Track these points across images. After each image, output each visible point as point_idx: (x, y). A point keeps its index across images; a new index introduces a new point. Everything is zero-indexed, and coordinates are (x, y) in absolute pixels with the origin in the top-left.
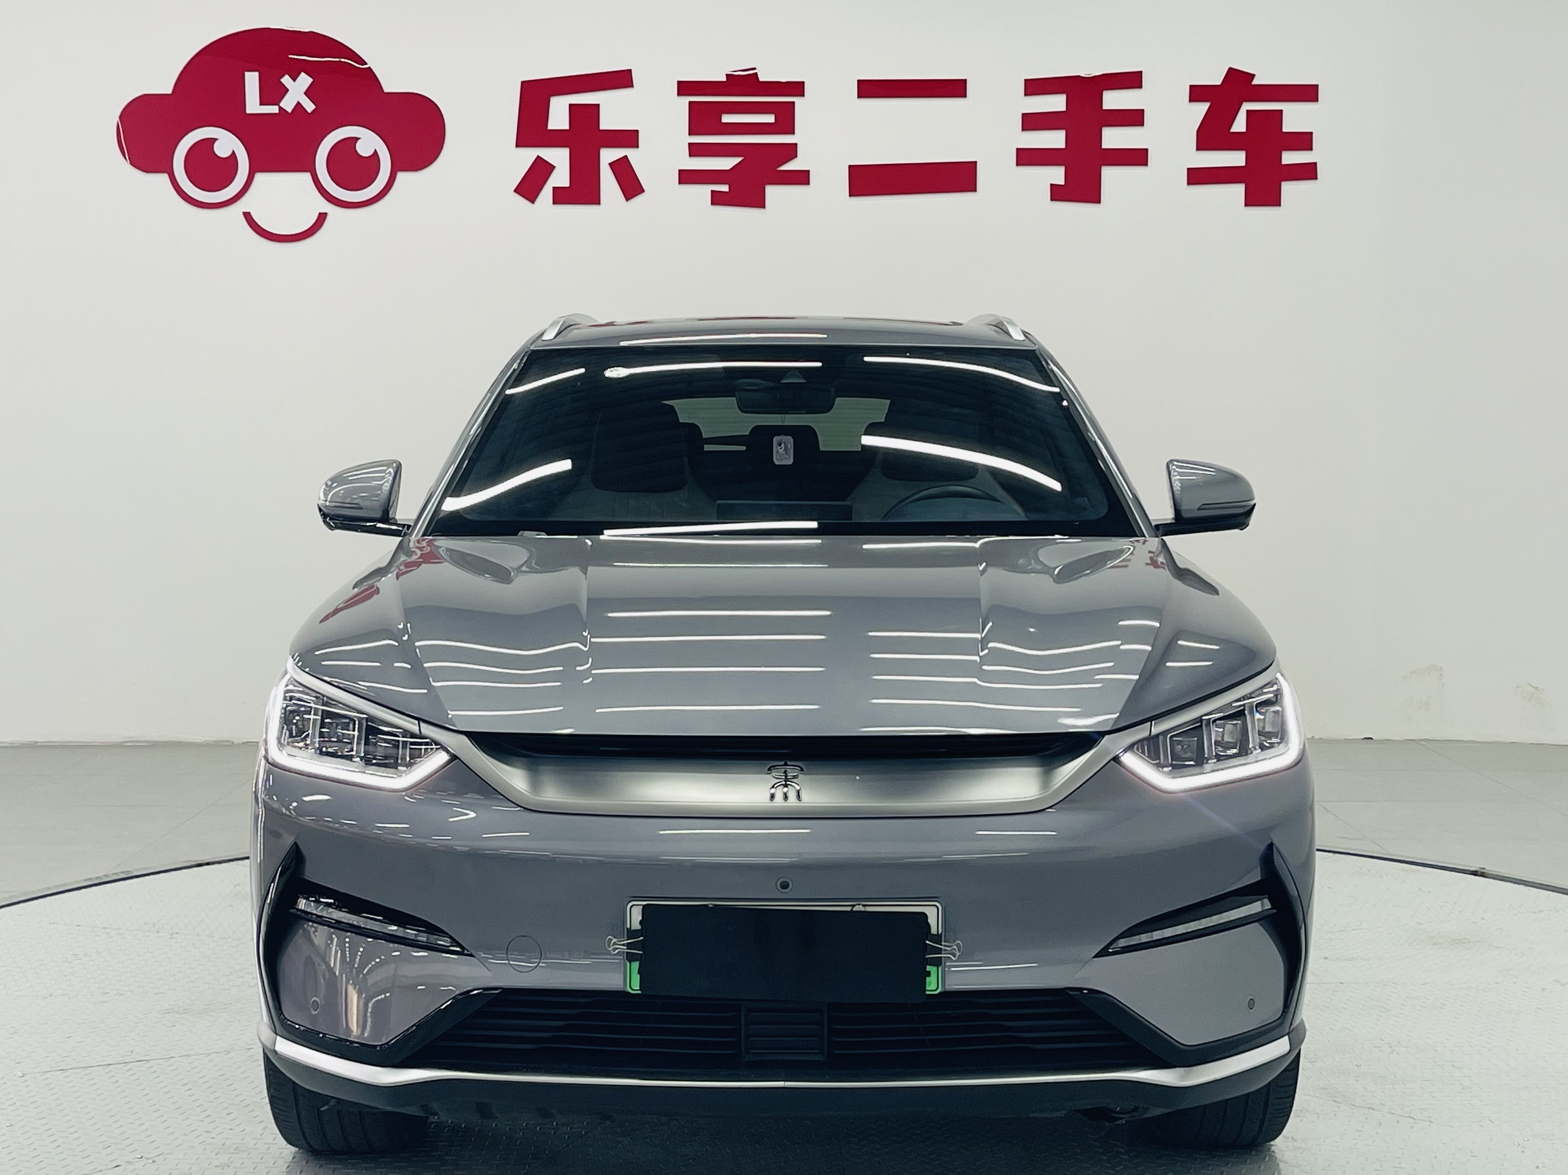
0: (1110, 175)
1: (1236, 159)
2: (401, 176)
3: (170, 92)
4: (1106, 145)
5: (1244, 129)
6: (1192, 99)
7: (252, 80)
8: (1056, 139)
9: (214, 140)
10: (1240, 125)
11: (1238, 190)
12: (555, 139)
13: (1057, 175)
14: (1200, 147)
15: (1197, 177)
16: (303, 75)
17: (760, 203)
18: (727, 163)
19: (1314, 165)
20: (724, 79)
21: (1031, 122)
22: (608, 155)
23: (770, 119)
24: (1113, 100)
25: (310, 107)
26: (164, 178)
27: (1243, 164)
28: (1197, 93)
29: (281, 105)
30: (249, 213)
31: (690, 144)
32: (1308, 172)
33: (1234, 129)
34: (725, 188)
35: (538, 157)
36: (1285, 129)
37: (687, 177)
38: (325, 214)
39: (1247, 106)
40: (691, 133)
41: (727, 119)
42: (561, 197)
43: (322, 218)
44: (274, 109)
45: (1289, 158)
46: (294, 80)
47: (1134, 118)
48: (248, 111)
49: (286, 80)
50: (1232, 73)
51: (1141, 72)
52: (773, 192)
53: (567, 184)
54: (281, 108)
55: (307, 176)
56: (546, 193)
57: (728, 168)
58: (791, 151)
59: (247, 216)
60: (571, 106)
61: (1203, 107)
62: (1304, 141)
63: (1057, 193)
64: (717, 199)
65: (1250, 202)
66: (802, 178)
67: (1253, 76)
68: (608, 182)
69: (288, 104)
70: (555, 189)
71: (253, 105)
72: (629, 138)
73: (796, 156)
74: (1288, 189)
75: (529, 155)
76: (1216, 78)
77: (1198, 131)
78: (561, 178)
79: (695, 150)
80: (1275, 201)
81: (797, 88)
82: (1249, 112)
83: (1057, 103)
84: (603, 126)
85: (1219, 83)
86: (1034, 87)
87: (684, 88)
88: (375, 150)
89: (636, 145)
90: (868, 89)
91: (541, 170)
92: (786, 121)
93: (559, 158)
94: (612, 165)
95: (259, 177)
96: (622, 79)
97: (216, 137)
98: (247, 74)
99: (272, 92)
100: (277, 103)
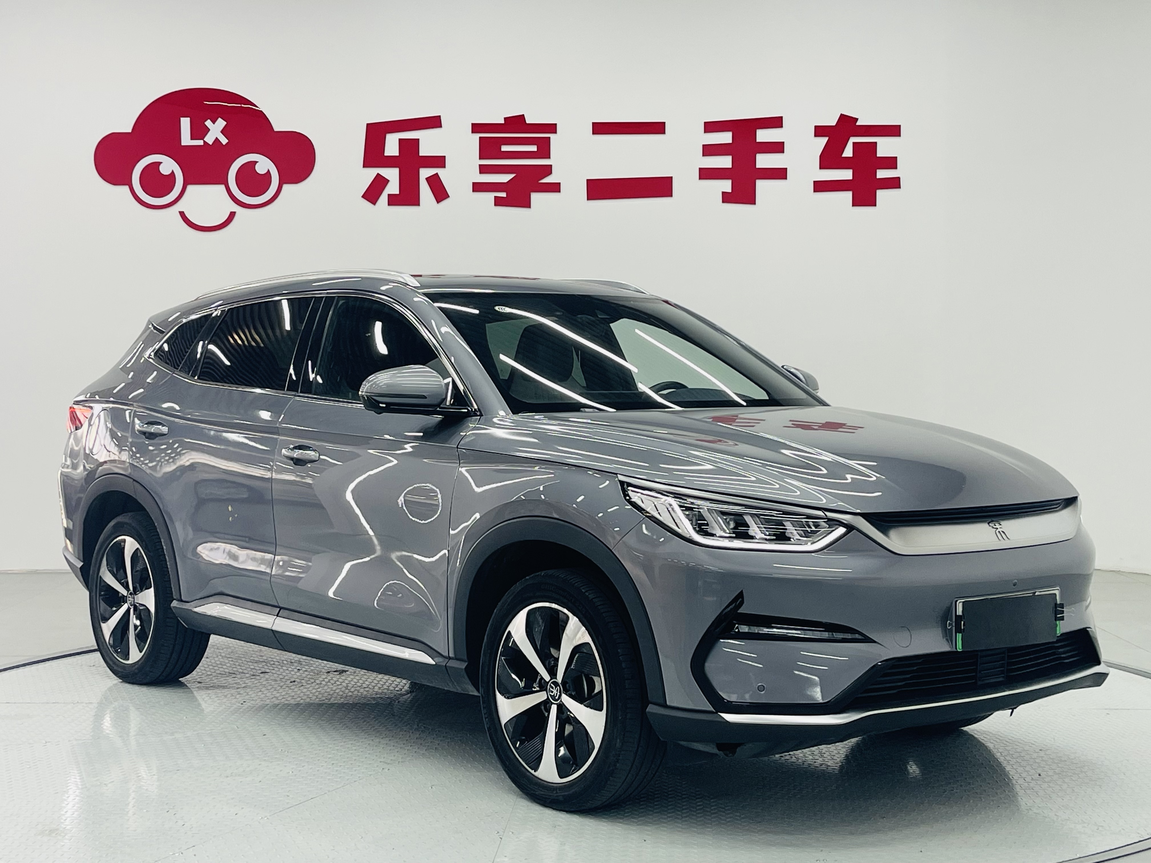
0: (761, 185)
1: (847, 175)
2: (286, 187)
3: (129, 130)
4: (759, 165)
5: (851, 155)
6: (816, 135)
7: (185, 123)
8: (725, 162)
9: (160, 163)
10: (848, 152)
11: (847, 196)
12: (389, 162)
13: (726, 185)
14: (822, 167)
15: (820, 187)
16: (220, 120)
17: (527, 204)
18: (505, 178)
19: (898, 179)
20: (503, 122)
21: (709, 150)
22: (425, 173)
23: (533, 148)
24: (763, 136)
25: (224, 141)
26: (126, 188)
27: (851, 178)
28: (819, 131)
29: (205, 139)
30: (183, 212)
31: (480, 165)
32: (894, 183)
33: (844, 155)
34: (503, 195)
35: (378, 175)
36: (879, 155)
37: (478, 187)
38: (235, 213)
39: (853, 140)
40: (481, 158)
41: (505, 148)
42: (393, 200)
43: (232, 215)
44: (200, 143)
45: (881, 174)
46: (214, 123)
47: (778, 148)
48: (183, 144)
49: (208, 123)
50: (843, 117)
51: (781, 118)
52: (536, 197)
53: (397, 192)
54: (205, 142)
55: (222, 187)
56: (384, 199)
57: (506, 181)
58: (548, 170)
59: (182, 214)
60: (400, 140)
61: (824, 140)
62: (891, 163)
63: (727, 198)
64: (498, 202)
65: (856, 203)
66: (555, 188)
67: (856, 120)
68: (425, 191)
69: (209, 139)
70: (390, 196)
71: (186, 140)
72: (439, 162)
73: (551, 173)
74: (881, 194)
75: (372, 173)
76: (832, 121)
77: (820, 156)
78: (393, 188)
79: (484, 169)
80: (873, 203)
81: (552, 128)
82: (854, 143)
83: (726, 138)
84: (422, 153)
85: (834, 124)
86: (710, 127)
87: (476, 128)
88: (269, 171)
89: (444, 166)
90: (600, 128)
91: (380, 183)
92: (544, 150)
93: (392, 174)
94: (428, 179)
95: (190, 188)
96: (434, 122)
97: (161, 161)
98: (182, 119)
99: (198, 132)
100: (202, 138)
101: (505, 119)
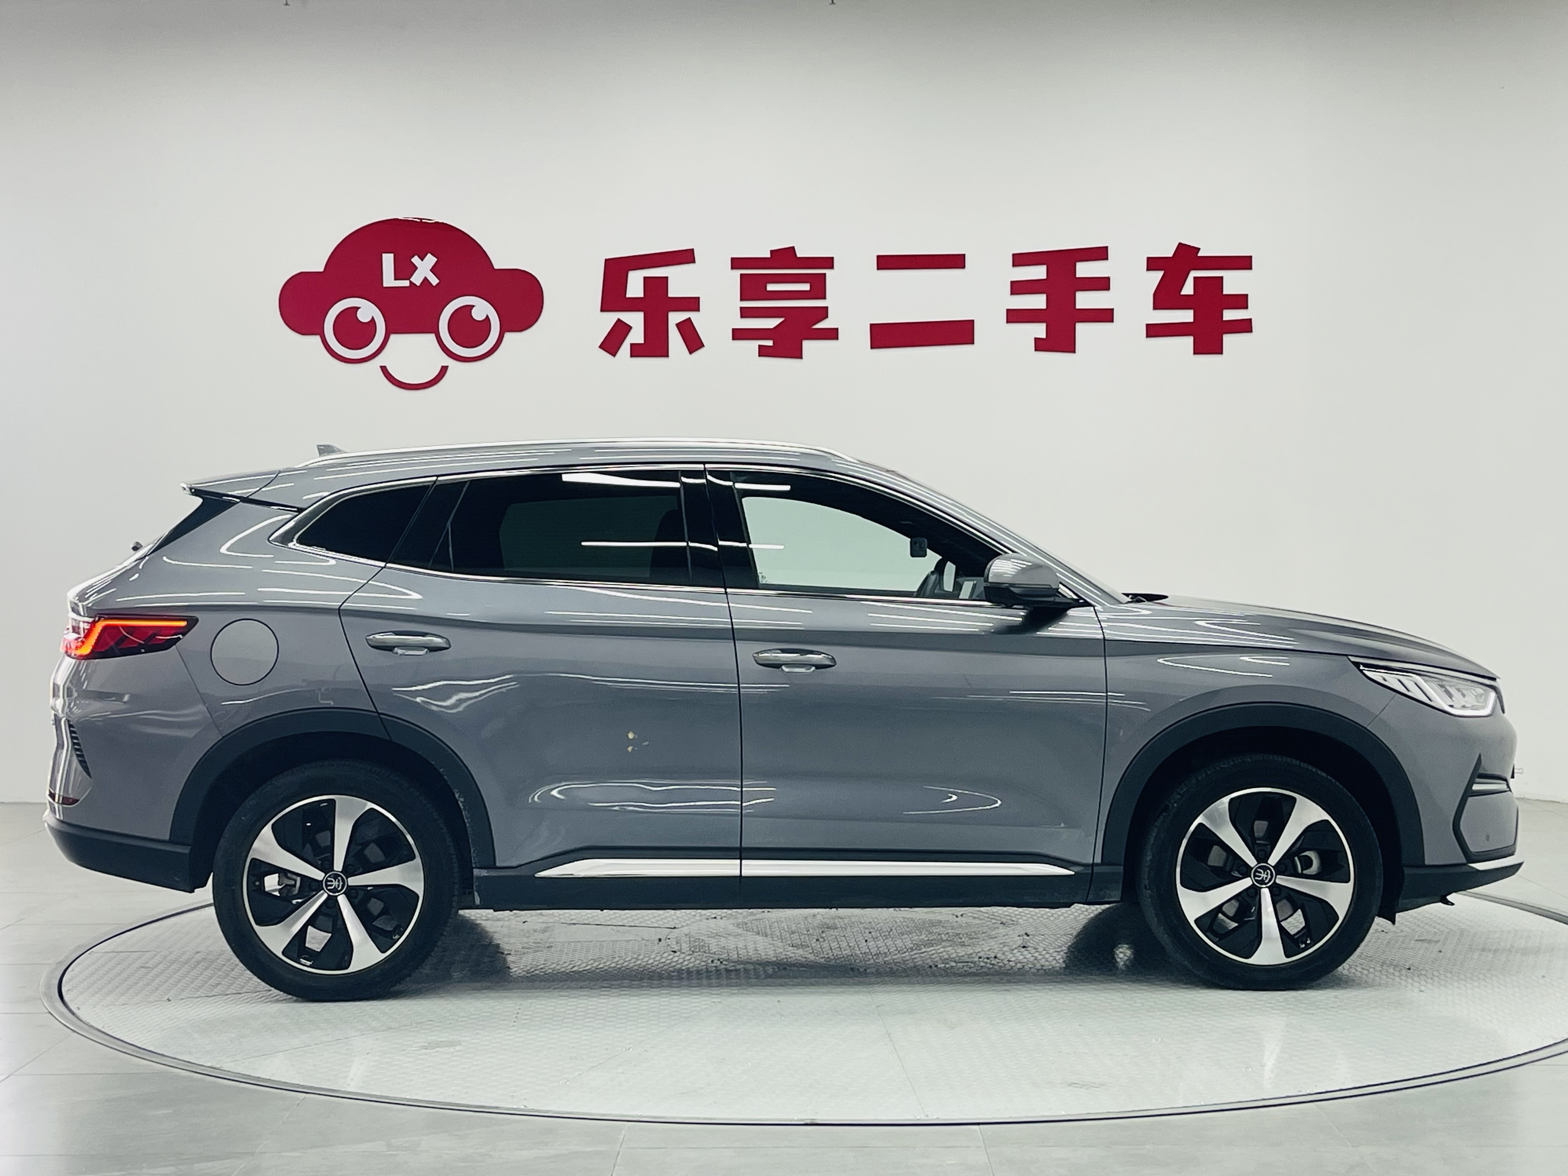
0: (1083, 330)
1: (1186, 316)
2: (508, 336)
3: (321, 269)
4: (1079, 306)
5: (1191, 292)
6: (1149, 269)
7: (388, 260)
8: (1038, 301)
9: (357, 309)
10: (1188, 289)
11: (1188, 342)
12: (633, 305)
13: (1040, 330)
14: (1156, 307)
15: (1154, 331)
16: (429, 255)
17: (798, 354)
18: (771, 323)
19: (1250, 321)
20: (768, 255)
21: (1018, 288)
22: (675, 318)
23: (806, 287)
24: (1084, 270)
25: (434, 281)
26: (317, 339)
27: (1191, 320)
28: (1153, 264)
29: (411, 279)
30: (385, 367)
31: (741, 308)
32: (1245, 326)
33: (1183, 293)
34: (770, 343)
35: (619, 320)
36: (1226, 292)
37: (739, 334)
38: (447, 367)
39: (1194, 274)
40: (742, 299)
41: (771, 287)
42: (637, 351)
43: (444, 369)
44: (406, 283)
45: (1229, 315)
46: (422, 260)
47: (1102, 284)
48: (385, 285)
49: (416, 260)
50: (1181, 247)
51: (1106, 248)
52: (808, 346)
53: (641, 340)
54: (411, 282)
55: (432, 337)
56: (625, 349)
57: (772, 327)
58: (823, 313)
59: (384, 369)
60: (645, 278)
61: (1158, 275)
62: (1241, 301)
63: (1040, 345)
64: (763, 352)
65: (1198, 350)
66: (832, 334)
67: (1199, 249)
68: (675, 339)
69: (417, 279)
70: (632, 345)
71: (389, 280)
72: (692, 304)
73: (827, 317)
74: (1229, 340)
75: (611, 318)
76: (1168, 251)
77: (1154, 295)
78: (637, 336)
79: (745, 313)
80: (1217, 349)
81: (828, 263)
82: (1195, 279)
83: (1039, 272)
84: (671, 294)
85: (1171, 255)
86: (1020, 260)
87: (736, 263)
88: (487, 316)
89: (698, 310)
90: (886, 263)
91: (620, 330)
92: (819, 289)
93: (636, 320)
94: (679, 325)
95: (393, 338)
96: (686, 257)
97: (359, 306)
98: (384, 255)
99: (404, 270)
100: (409, 279)
101: (772, 252)
